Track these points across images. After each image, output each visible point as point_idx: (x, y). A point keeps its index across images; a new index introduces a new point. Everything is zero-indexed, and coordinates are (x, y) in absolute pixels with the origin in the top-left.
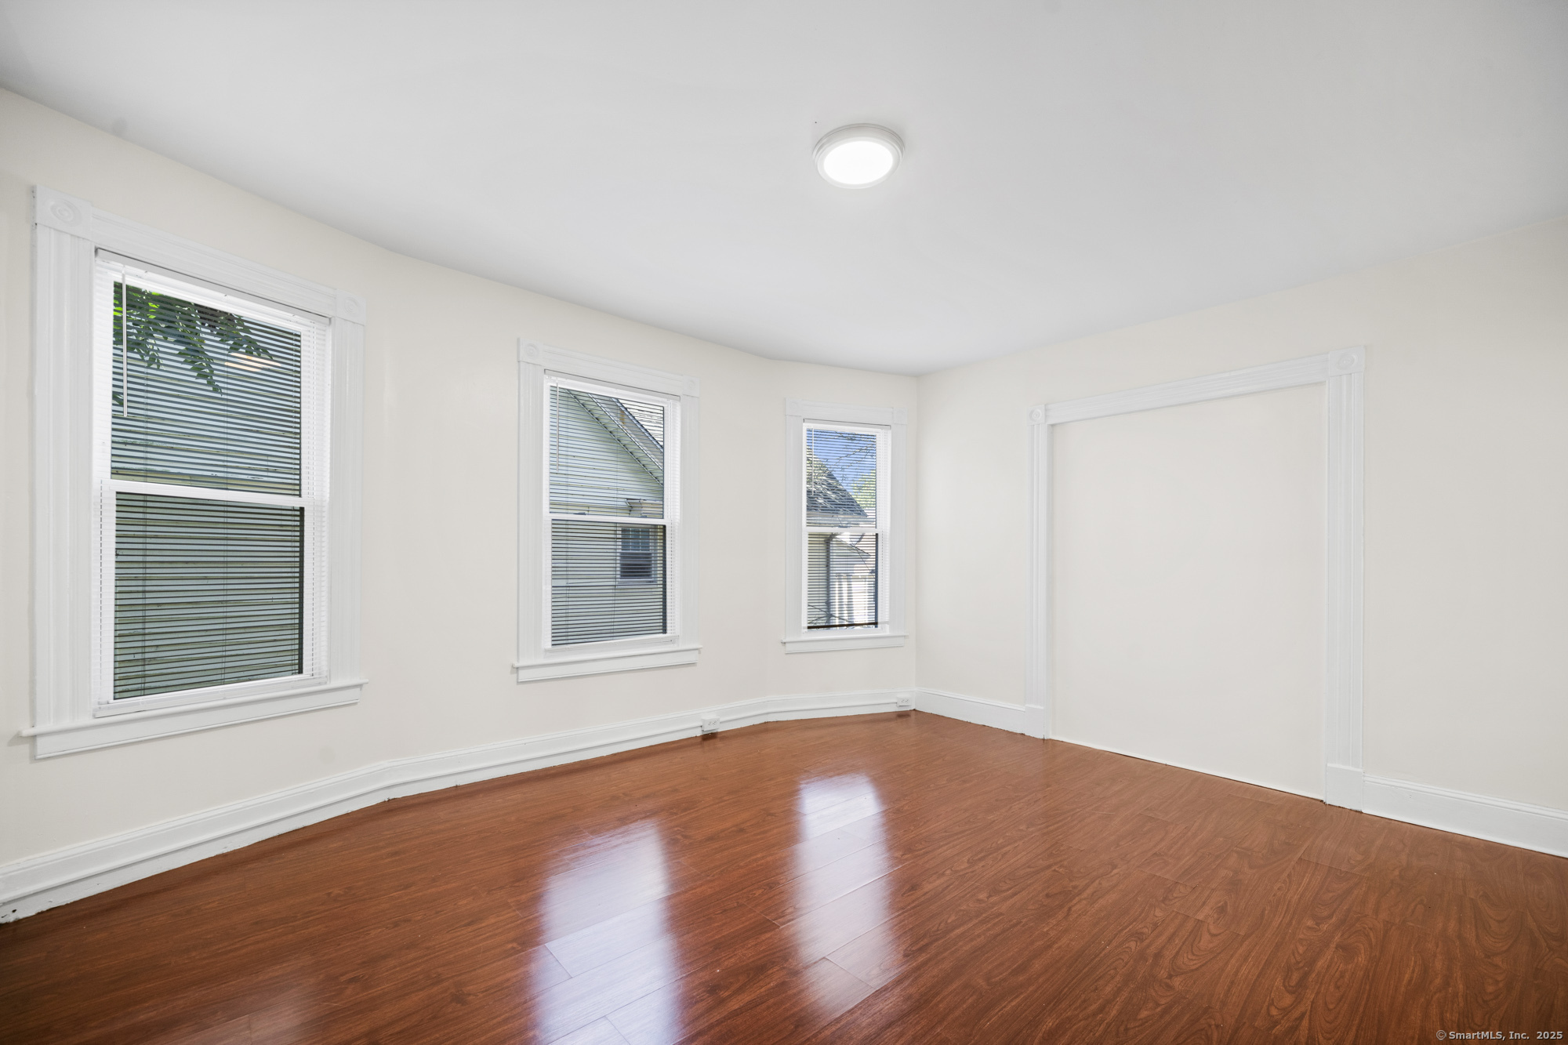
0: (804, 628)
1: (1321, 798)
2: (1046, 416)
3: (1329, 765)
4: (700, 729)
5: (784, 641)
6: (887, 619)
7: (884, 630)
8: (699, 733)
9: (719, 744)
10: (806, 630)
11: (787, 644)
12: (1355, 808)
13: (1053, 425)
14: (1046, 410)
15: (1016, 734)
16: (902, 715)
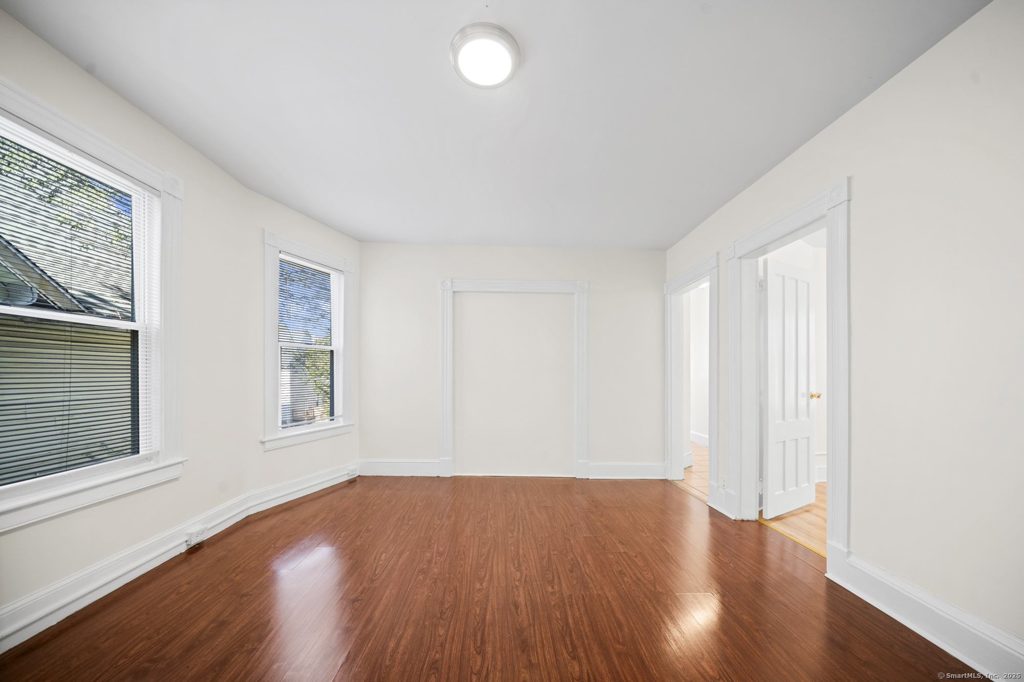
0: (280, 427)
1: (574, 477)
2: (452, 286)
3: (578, 461)
4: (185, 544)
5: (264, 440)
6: (340, 413)
7: (339, 422)
8: (183, 549)
9: (206, 551)
10: (281, 429)
11: (266, 443)
12: (586, 478)
13: (454, 292)
14: (452, 282)
15: (434, 477)
16: (352, 482)
